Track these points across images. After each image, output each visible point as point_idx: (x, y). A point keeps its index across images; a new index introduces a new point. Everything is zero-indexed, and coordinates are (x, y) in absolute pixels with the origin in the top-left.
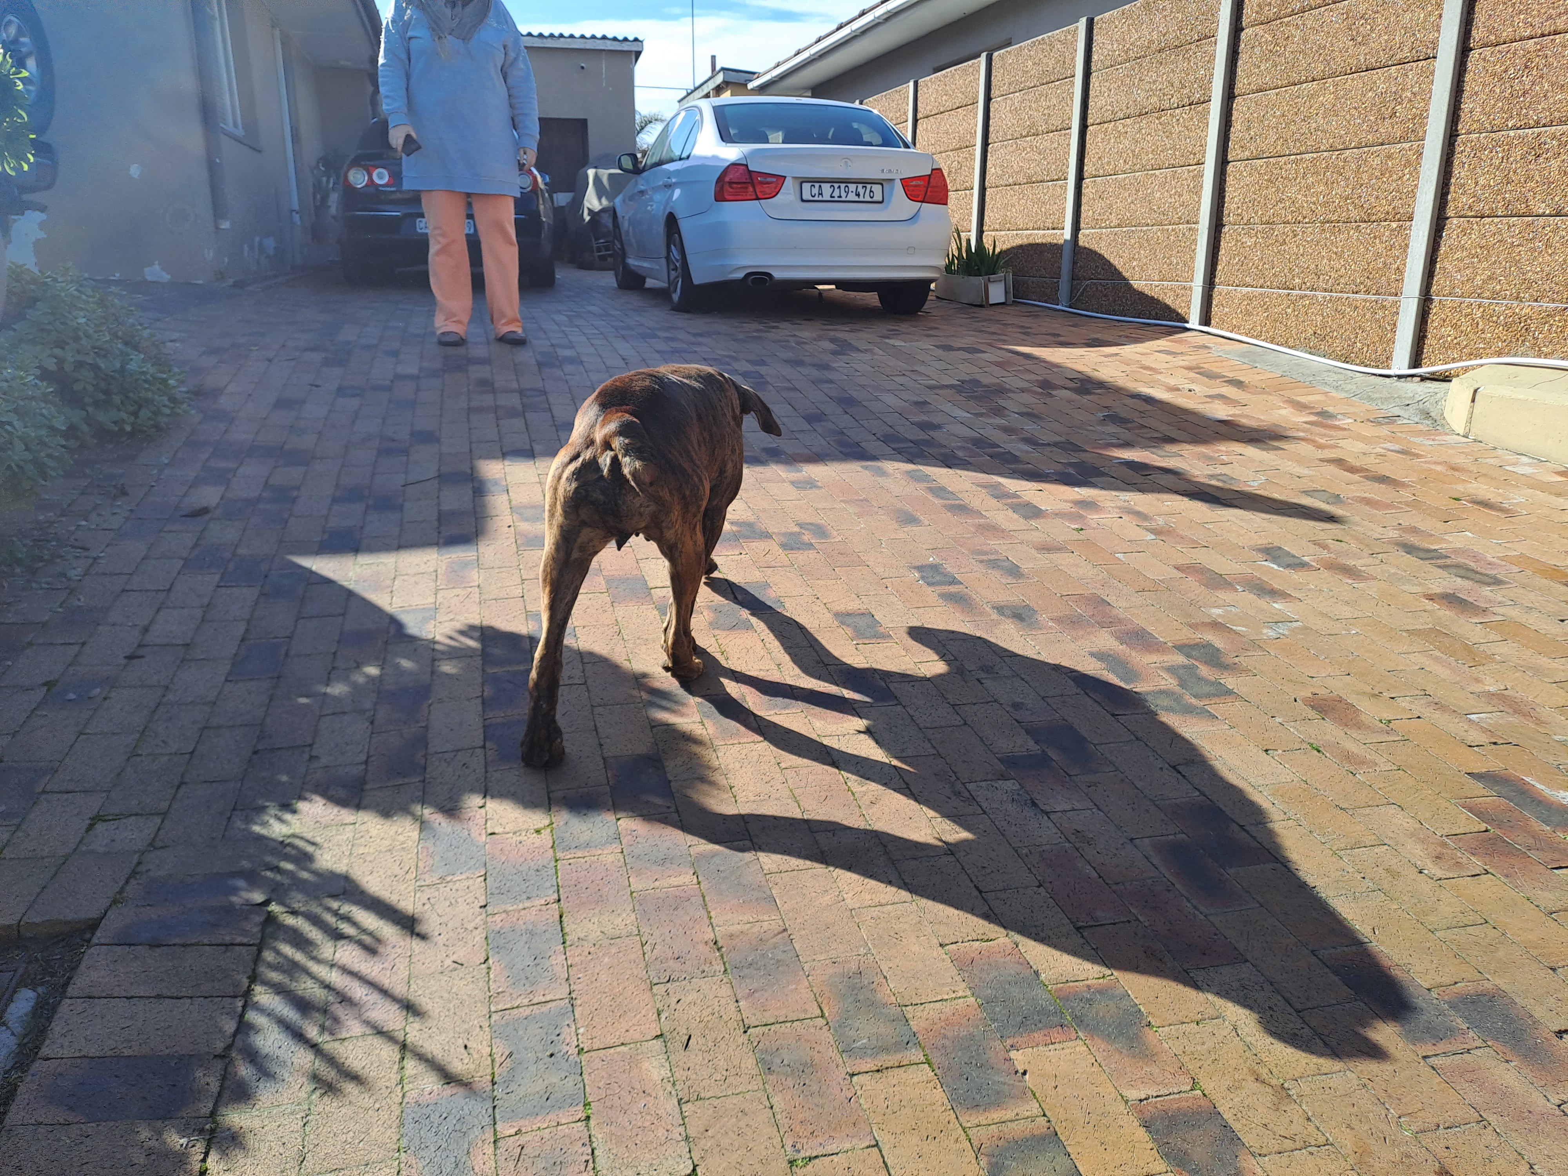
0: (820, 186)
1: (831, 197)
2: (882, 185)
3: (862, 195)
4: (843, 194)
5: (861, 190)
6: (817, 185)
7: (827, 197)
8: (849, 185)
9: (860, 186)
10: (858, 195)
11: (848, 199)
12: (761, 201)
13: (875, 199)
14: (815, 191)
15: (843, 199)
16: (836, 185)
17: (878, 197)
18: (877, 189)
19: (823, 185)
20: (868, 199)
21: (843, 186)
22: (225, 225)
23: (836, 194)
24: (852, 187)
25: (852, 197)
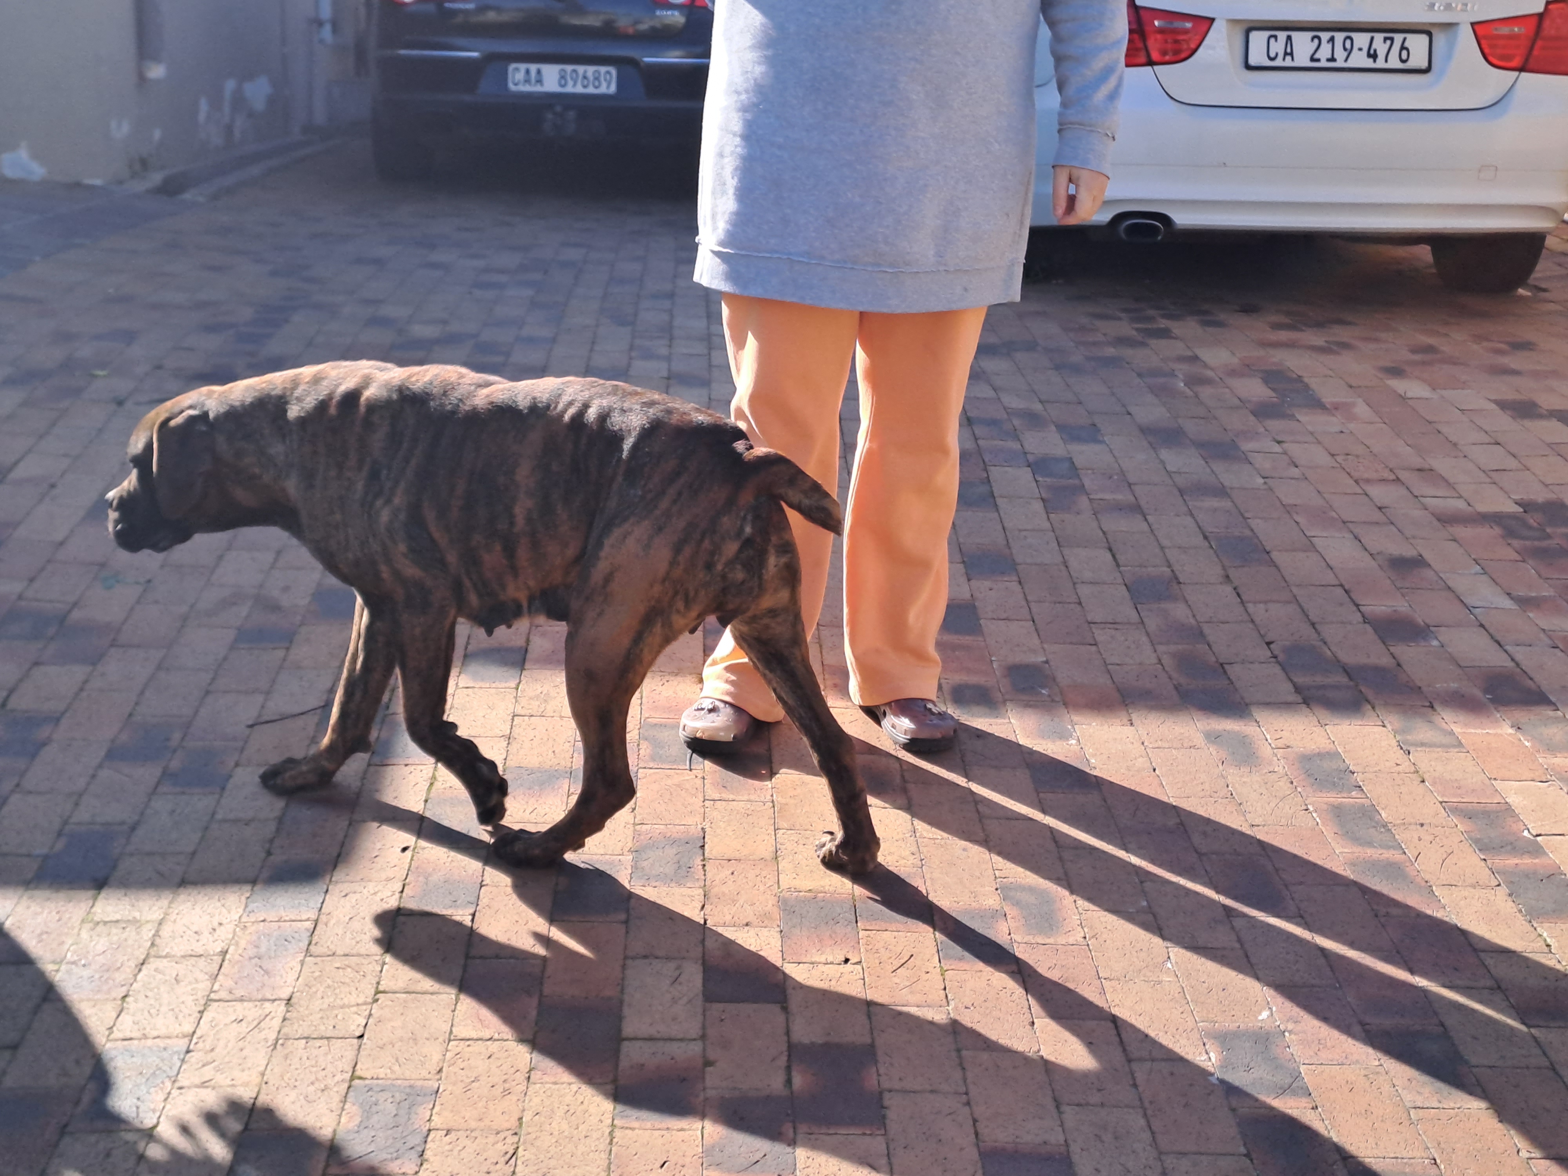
0: (1289, 38)
1: (1313, 59)
2: (1430, 34)
3: (1381, 54)
4: (1340, 54)
5: (1380, 46)
6: (1282, 36)
7: (1302, 58)
8: (1354, 35)
9: (1379, 37)
10: (1373, 56)
11: (1351, 64)
12: (1155, 67)
13: (1412, 64)
14: (1278, 47)
15: (1340, 63)
16: (1325, 36)
17: (1418, 59)
18: (1418, 44)
19: (1295, 35)
20: (1394, 62)
21: (1339, 37)
22: (156, 72)
23: (1325, 52)
24: (1361, 39)
25: (1359, 59)
